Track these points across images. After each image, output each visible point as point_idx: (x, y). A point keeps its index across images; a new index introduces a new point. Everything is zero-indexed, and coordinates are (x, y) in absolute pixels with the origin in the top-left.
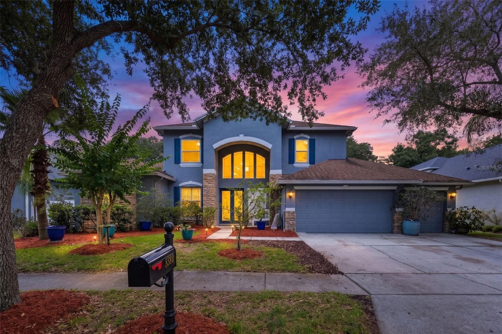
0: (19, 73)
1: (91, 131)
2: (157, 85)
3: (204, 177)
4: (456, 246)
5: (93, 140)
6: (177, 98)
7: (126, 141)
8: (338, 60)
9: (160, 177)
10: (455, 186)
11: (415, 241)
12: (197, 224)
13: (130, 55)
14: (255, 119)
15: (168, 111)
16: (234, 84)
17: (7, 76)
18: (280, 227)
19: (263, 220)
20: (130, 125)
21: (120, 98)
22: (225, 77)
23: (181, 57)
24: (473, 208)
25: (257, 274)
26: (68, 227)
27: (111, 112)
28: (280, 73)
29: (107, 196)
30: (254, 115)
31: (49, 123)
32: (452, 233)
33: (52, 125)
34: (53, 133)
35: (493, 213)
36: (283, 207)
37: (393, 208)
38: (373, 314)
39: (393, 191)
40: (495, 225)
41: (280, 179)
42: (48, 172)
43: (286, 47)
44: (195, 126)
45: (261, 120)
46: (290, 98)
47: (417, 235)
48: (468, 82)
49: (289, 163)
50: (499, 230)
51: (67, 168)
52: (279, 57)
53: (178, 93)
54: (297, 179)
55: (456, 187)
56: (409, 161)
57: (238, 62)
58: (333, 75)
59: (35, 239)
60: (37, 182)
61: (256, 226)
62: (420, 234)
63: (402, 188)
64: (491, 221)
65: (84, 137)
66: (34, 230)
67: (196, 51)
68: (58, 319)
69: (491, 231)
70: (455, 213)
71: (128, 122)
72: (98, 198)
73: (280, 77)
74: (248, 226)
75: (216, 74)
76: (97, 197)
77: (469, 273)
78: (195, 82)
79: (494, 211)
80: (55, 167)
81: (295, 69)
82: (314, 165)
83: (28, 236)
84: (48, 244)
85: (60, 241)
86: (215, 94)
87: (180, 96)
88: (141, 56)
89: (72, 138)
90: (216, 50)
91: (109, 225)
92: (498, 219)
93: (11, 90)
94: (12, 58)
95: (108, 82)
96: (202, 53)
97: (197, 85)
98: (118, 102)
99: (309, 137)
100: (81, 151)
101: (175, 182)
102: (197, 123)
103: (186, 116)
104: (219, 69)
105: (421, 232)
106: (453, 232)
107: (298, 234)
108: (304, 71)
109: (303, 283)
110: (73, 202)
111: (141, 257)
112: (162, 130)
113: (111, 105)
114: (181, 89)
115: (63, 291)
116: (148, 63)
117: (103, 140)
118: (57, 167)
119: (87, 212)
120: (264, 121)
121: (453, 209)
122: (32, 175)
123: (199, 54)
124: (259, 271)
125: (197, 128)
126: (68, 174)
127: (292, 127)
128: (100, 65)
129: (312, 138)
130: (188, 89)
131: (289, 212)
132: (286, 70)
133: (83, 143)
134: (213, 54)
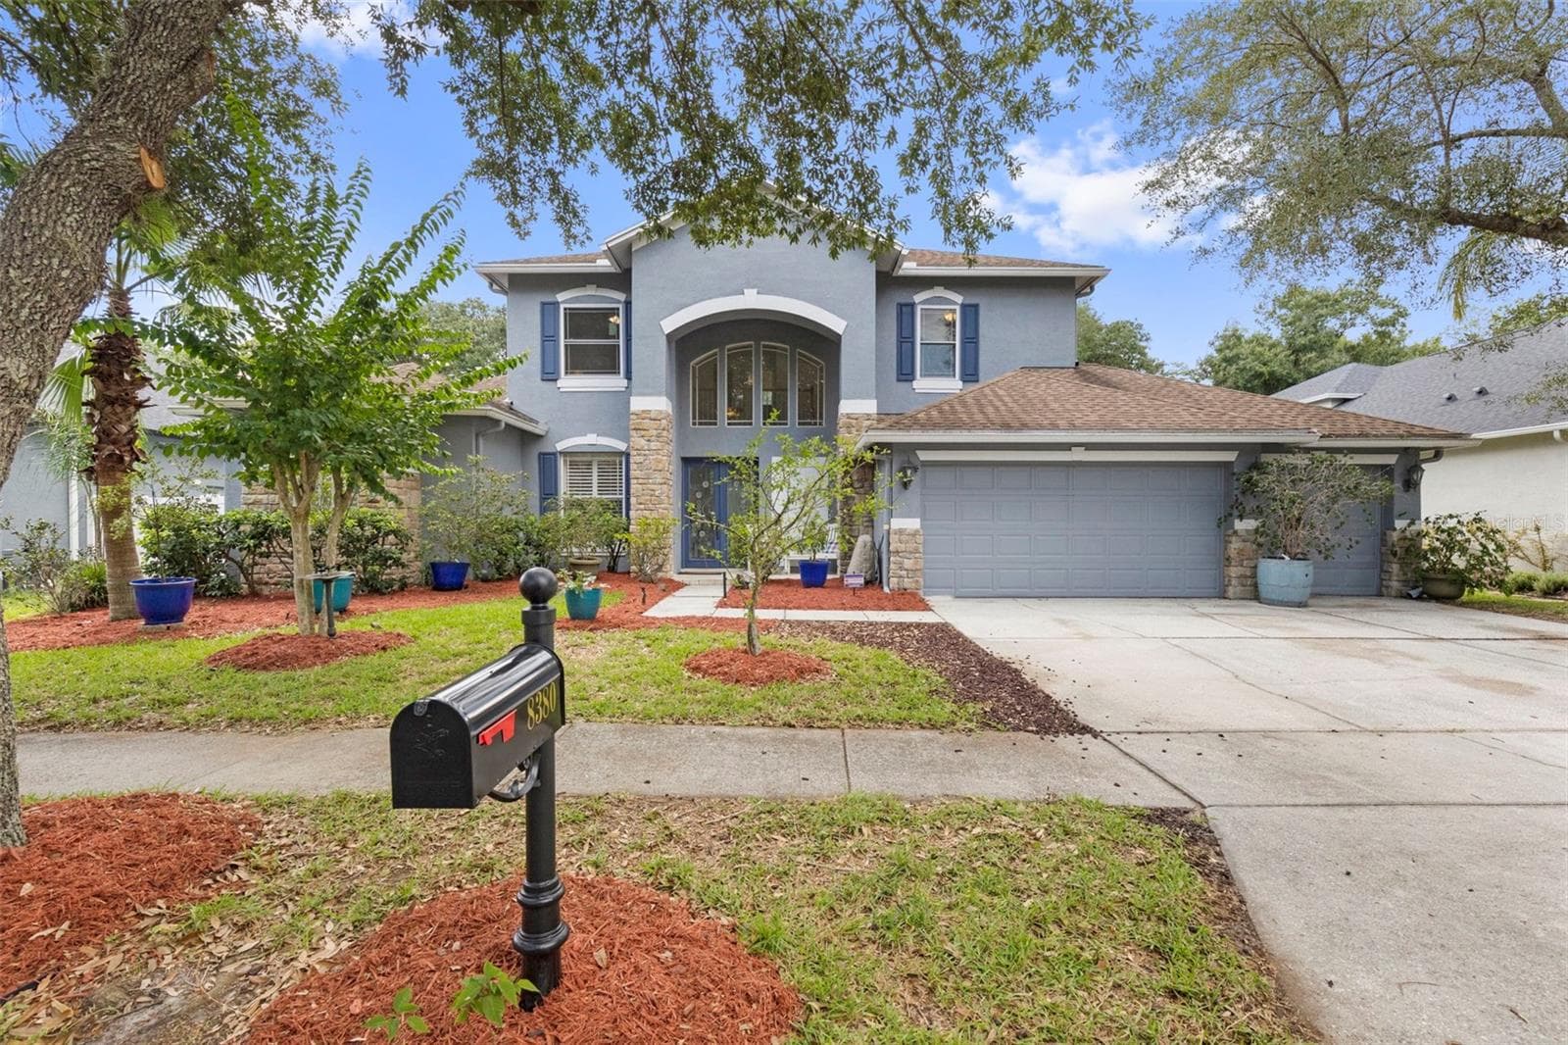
0: (47, 89)
1: (278, 276)
2: (484, 130)
3: (634, 421)
4: (1432, 639)
5: (282, 305)
6: (551, 173)
7: (388, 306)
8: (1060, 51)
9: (497, 422)
10: (1418, 450)
11: (1305, 625)
12: (612, 569)
13: (400, 34)
14: (794, 239)
15: (520, 214)
16: (728, 130)
17: (10, 100)
18: (874, 581)
19: (820, 556)
20: (400, 254)
21: (367, 170)
22: (699, 108)
23: (562, 44)
24: (1478, 520)
25: (816, 734)
26: (204, 579)
27: (342, 214)
28: (875, 95)
29: (325, 480)
30: (791, 228)
31: (143, 251)
32: (1409, 597)
33: (155, 257)
34: (156, 284)
35: (1533, 535)
36: (880, 517)
37: (1224, 522)
38: (1226, 878)
39: (1227, 465)
40: (1539, 572)
41: (869, 428)
42: (140, 405)
43: (891, 12)
44: (604, 264)
45: (815, 240)
46: (907, 171)
47: (1301, 605)
48: (1456, 129)
49: (899, 380)
50: (1556, 589)
51: (198, 391)
52: (869, 43)
53: (553, 156)
54: (923, 427)
55: (1423, 455)
56: (1260, 375)
57: (741, 58)
58: (1040, 102)
59: (98, 618)
60: (105, 436)
61: (798, 577)
62: (1310, 602)
63: (1254, 456)
64: (1525, 558)
65: (256, 294)
66: (93, 590)
67: (610, 25)
68: (149, 903)
69: (1531, 589)
70: (1420, 535)
71: (396, 246)
72: (298, 488)
73: (873, 107)
74: (771, 577)
75: (672, 97)
76: (294, 483)
77: (1502, 731)
78: (606, 125)
79: (1538, 529)
80: (160, 387)
81: (922, 81)
82: (977, 386)
83: (74, 607)
84: (137, 632)
85: (174, 625)
86: (667, 160)
87: (558, 168)
88: (435, 37)
89: (216, 299)
90: (672, 23)
91: (333, 574)
92: (1549, 554)
93: (24, 147)
94: (26, 45)
95: (334, 121)
96: (627, 31)
97: (614, 132)
98: (362, 185)
99: (959, 299)
100: (244, 339)
101: (542, 436)
102: (611, 253)
103: (577, 230)
104: (683, 82)
105: (1314, 595)
106: (1414, 593)
107: (931, 600)
108: (951, 86)
109: (971, 767)
110: (219, 500)
111: (440, 697)
112: (504, 274)
113: (341, 192)
114: (563, 145)
115: (175, 796)
116: (458, 62)
117: (315, 305)
118: (167, 389)
119: (264, 533)
120: (825, 246)
121: (1412, 523)
122: (90, 416)
123: (618, 32)
124: (825, 724)
125: (613, 270)
126: (201, 411)
127: (909, 268)
128: (307, 68)
129: (968, 302)
130: (585, 143)
131: (901, 532)
132: (891, 86)
133: (251, 314)
134: (663, 33)
